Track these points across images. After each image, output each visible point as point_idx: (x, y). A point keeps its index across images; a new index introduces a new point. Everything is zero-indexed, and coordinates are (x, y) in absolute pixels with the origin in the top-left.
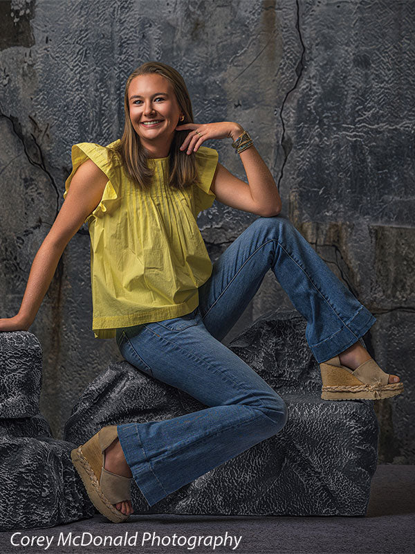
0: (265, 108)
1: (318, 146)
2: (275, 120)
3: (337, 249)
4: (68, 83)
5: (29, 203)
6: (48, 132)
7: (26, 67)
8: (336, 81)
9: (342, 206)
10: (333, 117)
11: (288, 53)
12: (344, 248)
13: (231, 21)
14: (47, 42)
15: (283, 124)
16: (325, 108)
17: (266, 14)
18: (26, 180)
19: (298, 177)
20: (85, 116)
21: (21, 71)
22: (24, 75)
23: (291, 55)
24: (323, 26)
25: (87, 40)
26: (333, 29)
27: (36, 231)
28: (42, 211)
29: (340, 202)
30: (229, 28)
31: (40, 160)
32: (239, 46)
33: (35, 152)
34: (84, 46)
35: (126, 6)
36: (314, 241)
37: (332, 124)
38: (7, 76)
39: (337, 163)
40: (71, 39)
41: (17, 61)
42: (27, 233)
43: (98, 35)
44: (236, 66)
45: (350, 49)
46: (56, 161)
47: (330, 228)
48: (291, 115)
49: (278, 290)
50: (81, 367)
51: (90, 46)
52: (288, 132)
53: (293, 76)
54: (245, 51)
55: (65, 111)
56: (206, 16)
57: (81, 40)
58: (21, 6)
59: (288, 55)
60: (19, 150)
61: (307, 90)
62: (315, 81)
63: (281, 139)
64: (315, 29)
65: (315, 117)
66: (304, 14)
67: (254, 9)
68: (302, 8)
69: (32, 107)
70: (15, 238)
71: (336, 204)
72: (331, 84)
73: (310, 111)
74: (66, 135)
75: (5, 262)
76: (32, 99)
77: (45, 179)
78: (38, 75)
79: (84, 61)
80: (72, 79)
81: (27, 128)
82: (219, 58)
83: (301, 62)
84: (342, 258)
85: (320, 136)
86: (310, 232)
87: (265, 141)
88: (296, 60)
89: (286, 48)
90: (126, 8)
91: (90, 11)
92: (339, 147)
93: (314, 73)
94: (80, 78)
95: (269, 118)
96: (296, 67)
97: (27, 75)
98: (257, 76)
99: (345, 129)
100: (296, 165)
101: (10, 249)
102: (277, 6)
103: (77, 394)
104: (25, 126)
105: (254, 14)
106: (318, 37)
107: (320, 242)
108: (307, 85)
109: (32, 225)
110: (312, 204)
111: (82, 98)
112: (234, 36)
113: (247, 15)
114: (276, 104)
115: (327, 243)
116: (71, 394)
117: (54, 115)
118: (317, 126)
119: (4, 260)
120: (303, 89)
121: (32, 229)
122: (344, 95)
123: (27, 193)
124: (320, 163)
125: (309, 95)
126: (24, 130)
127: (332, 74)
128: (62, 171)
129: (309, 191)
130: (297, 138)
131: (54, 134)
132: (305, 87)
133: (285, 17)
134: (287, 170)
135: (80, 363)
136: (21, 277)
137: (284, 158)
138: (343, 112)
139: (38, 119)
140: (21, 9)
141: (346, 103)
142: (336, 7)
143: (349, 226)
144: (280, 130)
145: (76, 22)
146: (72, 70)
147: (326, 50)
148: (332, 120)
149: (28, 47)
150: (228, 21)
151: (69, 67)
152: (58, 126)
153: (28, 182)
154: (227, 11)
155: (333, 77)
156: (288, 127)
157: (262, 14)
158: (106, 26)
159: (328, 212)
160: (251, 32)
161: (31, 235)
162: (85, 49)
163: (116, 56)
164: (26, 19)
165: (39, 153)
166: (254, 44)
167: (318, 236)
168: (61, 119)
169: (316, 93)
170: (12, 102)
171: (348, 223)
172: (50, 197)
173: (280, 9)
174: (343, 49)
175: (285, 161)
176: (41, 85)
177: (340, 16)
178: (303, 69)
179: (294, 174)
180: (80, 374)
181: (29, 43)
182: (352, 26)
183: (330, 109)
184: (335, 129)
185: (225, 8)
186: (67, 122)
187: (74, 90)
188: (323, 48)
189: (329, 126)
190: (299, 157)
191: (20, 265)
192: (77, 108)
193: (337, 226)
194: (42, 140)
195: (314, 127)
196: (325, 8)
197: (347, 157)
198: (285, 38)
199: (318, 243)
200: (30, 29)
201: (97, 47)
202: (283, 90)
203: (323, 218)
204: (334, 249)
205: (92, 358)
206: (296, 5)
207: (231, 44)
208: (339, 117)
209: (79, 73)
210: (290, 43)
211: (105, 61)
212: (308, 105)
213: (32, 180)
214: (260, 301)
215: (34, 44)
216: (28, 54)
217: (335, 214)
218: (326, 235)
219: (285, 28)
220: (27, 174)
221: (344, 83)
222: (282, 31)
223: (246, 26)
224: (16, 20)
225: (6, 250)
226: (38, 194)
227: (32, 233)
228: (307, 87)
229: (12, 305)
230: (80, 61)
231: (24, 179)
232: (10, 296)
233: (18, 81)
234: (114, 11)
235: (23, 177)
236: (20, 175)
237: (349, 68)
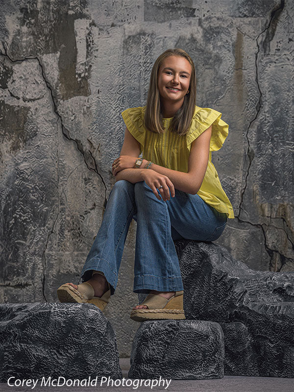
0: (237, 132)
1: (271, 155)
2: (244, 139)
3: (284, 220)
4: (112, 118)
5: (88, 194)
6: (99, 149)
7: (85, 109)
8: (282, 114)
9: (286, 193)
10: (280, 137)
11: (251, 97)
12: (289, 219)
13: (214, 78)
14: (98, 93)
15: (249, 142)
16: (275, 131)
17: (237, 73)
18: (85, 180)
19: (258, 175)
20: (122, 139)
21: (82, 111)
22: (84, 113)
23: (253, 98)
24: (273, 79)
25: (124, 91)
26: (279, 82)
27: (92, 211)
28: (96, 198)
29: (286, 190)
30: (213, 82)
31: (95, 166)
32: (220, 93)
33: (91, 162)
34: (122, 95)
35: (148, 69)
36: (269, 216)
37: (279, 141)
38: (74, 114)
39: (283, 166)
40: (114, 90)
41: (80, 104)
42: (86, 212)
43: (131, 88)
44: (218, 106)
45: (290, 94)
46: (105, 167)
47: (279, 207)
48: (253, 137)
49: (247, 247)
50: (121, 297)
51: (126, 95)
52: (252, 146)
53: (254, 111)
54: (224, 96)
55: (110, 136)
56: (199, 75)
57: (120, 91)
58: (82, 71)
59: (251, 98)
60: (81, 161)
61: (264, 120)
62: (269, 114)
63: (247, 151)
64: (268, 82)
65: (269, 137)
66: (260, 73)
67: (229, 70)
68: (260, 69)
69: (89, 133)
70: (79, 216)
71: (283, 192)
72: (278, 116)
73: (265, 133)
74: (111, 151)
75: (72, 231)
76: (89, 128)
77: (98, 179)
78: (93, 113)
79: (122, 104)
80: (114, 116)
81: (86, 147)
82: (207, 101)
83: (259, 103)
84: (287, 226)
85: (272, 149)
86: (266, 209)
87: (237, 152)
88: (256, 101)
89: (249, 94)
90: (148, 71)
91: (125, 73)
92: (284, 155)
93: (267, 110)
94: (119, 115)
95: (240, 138)
96: (256, 105)
97: (86, 114)
98: (232, 111)
99: (288, 144)
100: (257, 167)
101: (75, 223)
102: (243, 68)
103: (118, 315)
104: (85, 146)
105: (229, 73)
106: (270, 86)
107: (273, 216)
108: (263, 117)
109: (90, 208)
110: (267, 192)
111: (120, 128)
112: (216, 87)
113: (225, 73)
114: (243, 129)
115: (278, 217)
116: (115, 315)
117: (103, 138)
118: (270, 143)
119: (72, 230)
120: (261, 120)
121: (89, 210)
122: (286, 122)
123: (86, 187)
124: (272, 166)
125: (264, 123)
126: (84, 148)
127: (279, 110)
128: (108, 173)
129: (266, 184)
130: (257, 150)
131: (103, 150)
132: (262, 118)
133: (249, 75)
134: (251, 171)
135: (120, 295)
136: (83, 241)
137: (249, 163)
138: (287, 133)
139: (93, 141)
140: (82, 73)
141: (288, 128)
142: (281, 68)
143: (291, 206)
144: (246, 145)
145: (117, 81)
146: (114, 110)
147: (275, 95)
148: (280, 138)
149: (86, 96)
150: (213, 78)
151: (112, 108)
152: (106, 145)
153: (87, 181)
154: (212, 71)
155: (279, 112)
156: (252, 143)
157: (234, 73)
158: (136, 83)
159: (278, 197)
160: (227, 84)
161: (89, 214)
162: (122, 97)
163: (142, 101)
164: (85, 78)
165: (94, 162)
166: (229, 92)
167: (272, 212)
168: (107, 141)
169: (269, 122)
170: (77, 130)
171: (291, 203)
172: (101, 189)
173: (246, 70)
174: (286, 94)
175: (250, 165)
176: (95, 120)
177: (284, 73)
178: (260, 107)
179: (256, 173)
180: (120, 302)
181: (87, 93)
182: (291, 79)
183: (278, 132)
184: (282, 144)
185: (211, 70)
186: (111, 142)
187: (116, 122)
188: (273, 93)
189: (278, 142)
190: (259, 162)
191: (82, 233)
192: (118, 134)
193: (284, 206)
194: (96, 154)
195: (268, 144)
196: (274, 68)
197: (289, 162)
198: (249, 88)
199: (272, 216)
200: (88, 85)
201: (130, 96)
202: (248, 120)
203: (275, 201)
204: (282, 220)
205: (128, 291)
206: (255, 67)
207: (215, 92)
208: (284, 136)
209: (119, 112)
210: (251, 91)
211: (135, 104)
212: (264, 129)
213: (89, 179)
214: (235, 254)
215: (90, 94)
216: (87, 101)
217: (282, 198)
218: (277, 211)
219: (248, 81)
220: (87, 176)
221: (287, 115)
222: (247, 83)
223: (224, 80)
224: (79, 80)
225: (73, 223)
226: (93, 188)
227: (90, 213)
228: (263, 118)
229: (77, 259)
230: (119, 105)
231: (84, 179)
232: (76, 253)
233: (81, 118)
234: (141, 73)
235: (84, 177)
236: (82, 176)
237: (290, 106)
